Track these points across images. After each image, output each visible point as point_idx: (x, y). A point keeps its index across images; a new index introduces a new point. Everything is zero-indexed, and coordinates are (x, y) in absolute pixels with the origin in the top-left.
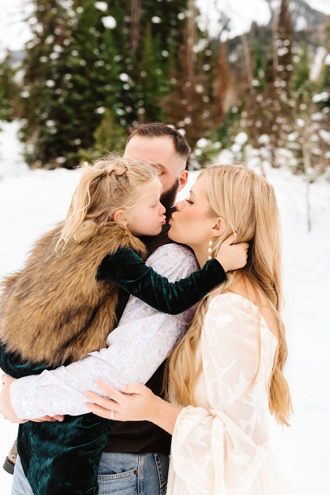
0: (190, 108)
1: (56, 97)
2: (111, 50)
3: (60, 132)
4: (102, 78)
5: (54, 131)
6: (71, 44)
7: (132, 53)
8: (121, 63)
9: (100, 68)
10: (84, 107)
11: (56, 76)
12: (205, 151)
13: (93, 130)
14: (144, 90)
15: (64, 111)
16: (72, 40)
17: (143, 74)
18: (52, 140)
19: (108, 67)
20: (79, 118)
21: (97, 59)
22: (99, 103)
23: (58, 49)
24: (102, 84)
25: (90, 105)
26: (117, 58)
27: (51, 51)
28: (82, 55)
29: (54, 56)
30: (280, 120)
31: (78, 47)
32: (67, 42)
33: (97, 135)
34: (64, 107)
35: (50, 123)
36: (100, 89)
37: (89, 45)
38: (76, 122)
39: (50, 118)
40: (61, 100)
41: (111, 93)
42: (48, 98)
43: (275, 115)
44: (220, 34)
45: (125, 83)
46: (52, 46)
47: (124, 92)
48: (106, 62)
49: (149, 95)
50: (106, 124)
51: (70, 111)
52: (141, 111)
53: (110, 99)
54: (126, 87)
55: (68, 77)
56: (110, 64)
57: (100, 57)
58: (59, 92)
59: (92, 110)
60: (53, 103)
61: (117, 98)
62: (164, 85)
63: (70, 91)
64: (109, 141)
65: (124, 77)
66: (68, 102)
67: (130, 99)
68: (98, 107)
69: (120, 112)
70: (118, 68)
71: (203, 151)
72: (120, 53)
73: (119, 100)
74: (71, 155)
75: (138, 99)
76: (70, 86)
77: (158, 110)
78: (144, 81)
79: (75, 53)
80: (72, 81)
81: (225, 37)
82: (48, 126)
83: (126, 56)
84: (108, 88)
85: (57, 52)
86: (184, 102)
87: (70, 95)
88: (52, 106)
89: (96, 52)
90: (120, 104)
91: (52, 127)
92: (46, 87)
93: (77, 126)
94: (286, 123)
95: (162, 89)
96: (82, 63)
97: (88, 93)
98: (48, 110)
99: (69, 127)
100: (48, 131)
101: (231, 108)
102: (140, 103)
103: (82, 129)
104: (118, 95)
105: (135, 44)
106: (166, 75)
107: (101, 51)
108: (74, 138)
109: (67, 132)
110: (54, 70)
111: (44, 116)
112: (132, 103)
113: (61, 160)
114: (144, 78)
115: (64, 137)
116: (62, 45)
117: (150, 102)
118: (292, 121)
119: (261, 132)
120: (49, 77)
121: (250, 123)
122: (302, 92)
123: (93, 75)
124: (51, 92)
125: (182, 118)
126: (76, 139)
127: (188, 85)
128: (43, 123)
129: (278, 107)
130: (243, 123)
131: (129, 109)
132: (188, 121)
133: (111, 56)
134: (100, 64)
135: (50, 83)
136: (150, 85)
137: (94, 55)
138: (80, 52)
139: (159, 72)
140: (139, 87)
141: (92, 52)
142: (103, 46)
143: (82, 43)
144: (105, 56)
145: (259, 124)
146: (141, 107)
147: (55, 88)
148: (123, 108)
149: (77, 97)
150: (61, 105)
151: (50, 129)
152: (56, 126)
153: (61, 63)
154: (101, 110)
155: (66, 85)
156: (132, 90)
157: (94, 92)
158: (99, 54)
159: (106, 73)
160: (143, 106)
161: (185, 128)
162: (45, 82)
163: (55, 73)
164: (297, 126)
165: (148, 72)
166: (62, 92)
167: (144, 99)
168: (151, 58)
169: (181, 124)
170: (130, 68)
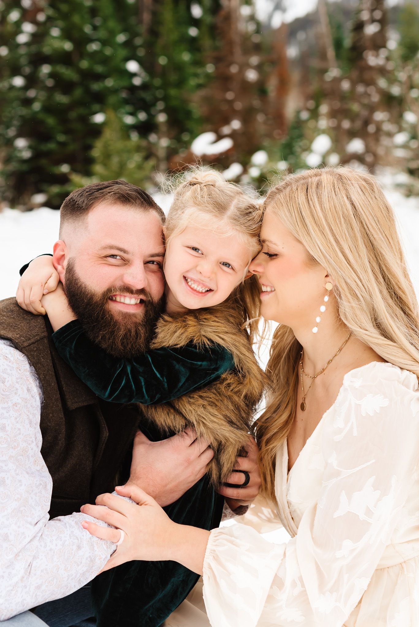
0: (239, 106)
1: (28, 102)
2: (112, 24)
3: (37, 155)
4: (99, 69)
5: (27, 154)
6: (49, 19)
7: (143, 29)
8: (127, 44)
9: (95, 53)
10: (73, 115)
11: (27, 70)
12: (265, 170)
13: (89, 147)
14: (165, 85)
15: (42, 122)
16: (50, 12)
17: (162, 61)
18: (25, 167)
19: (108, 51)
20: (66, 132)
21: (91, 40)
22: (96, 107)
23: (28, 28)
24: (100, 77)
25: (82, 111)
26: (121, 38)
27: (18, 30)
28: (67, 35)
29: (22, 39)
30: (380, 116)
31: (60, 23)
32: (41, 17)
33: (96, 153)
34: (41, 116)
35: (21, 143)
36: (96, 86)
37: (76, 19)
38: (61, 138)
39: (20, 135)
40: (37, 106)
41: (114, 91)
42: (16, 104)
43: (372, 109)
44: (270, 17)
45: (134, 75)
46: (18, 24)
47: (133, 89)
48: (105, 43)
49: (173, 92)
50: (108, 134)
51: (51, 121)
52: (162, 118)
53: (112, 99)
54: (137, 81)
55: (46, 69)
56: (111, 46)
57: (95, 37)
58: (32, 93)
59: (85, 119)
60: (24, 111)
61: (124, 98)
62: (196, 75)
63: (50, 90)
64: (115, 161)
65: (133, 66)
66: (48, 109)
67: (143, 100)
68: (95, 113)
69: (129, 120)
70: (122, 53)
71: (261, 170)
72: (125, 30)
73: (126, 102)
74: (55, 189)
75: (157, 100)
76: (50, 83)
77: (188, 114)
78: (164, 72)
79: (55, 32)
80: (52, 75)
81: (277, 21)
82: (18, 148)
83: (133, 34)
84: (110, 83)
85: (27, 33)
86: (230, 96)
87: (50, 97)
88: (21, 117)
89: (88, 29)
90: (129, 108)
91: (24, 148)
92: (12, 88)
93: (62, 145)
94: (389, 121)
95: (193, 82)
96: (68, 46)
97: (78, 92)
98: (16, 123)
99: (52, 146)
100: (19, 155)
101: (298, 112)
102: (160, 105)
103: (72, 147)
104: (124, 95)
105: (146, 17)
106: (198, 63)
107: (95, 28)
108: (60, 162)
109: (47, 154)
110: (23, 61)
111: (11, 132)
112: (146, 106)
113: (40, 198)
114: (164, 67)
115: (44, 162)
116: (34, 22)
117: (174, 103)
118: (398, 119)
119: (352, 134)
120: (16, 71)
121: (333, 123)
122: (411, 73)
123: (84, 64)
124: (21, 94)
125: (227, 121)
126: (62, 165)
127: (234, 69)
128: (9, 143)
129: (376, 98)
130: (323, 123)
131: (142, 116)
132: (236, 124)
133: (112, 34)
134: (94, 47)
135: (18, 81)
136: (173, 77)
137: (86, 34)
138: (63, 30)
139: (186, 57)
140: (157, 82)
141: (81, 30)
142: (98, 21)
143: (65, 17)
144: (102, 34)
145: (346, 124)
146: (161, 111)
147: (26, 88)
148: (133, 114)
149: (61, 99)
150: (36, 113)
151: (20, 151)
152: (30, 147)
153: (34, 49)
154: (99, 118)
155: (43, 82)
156: (145, 87)
157: (87, 91)
158: (92, 32)
159: (105, 60)
160: (165, 111)
161: (233, 135)
162: (10, 80)
163: (25, 65)
164: (407, 123)
165: (170, 58)
166: (37, 93)
167: (166, 99)
168: (174, 36)
169: (226, 130)
170: (141, 53)
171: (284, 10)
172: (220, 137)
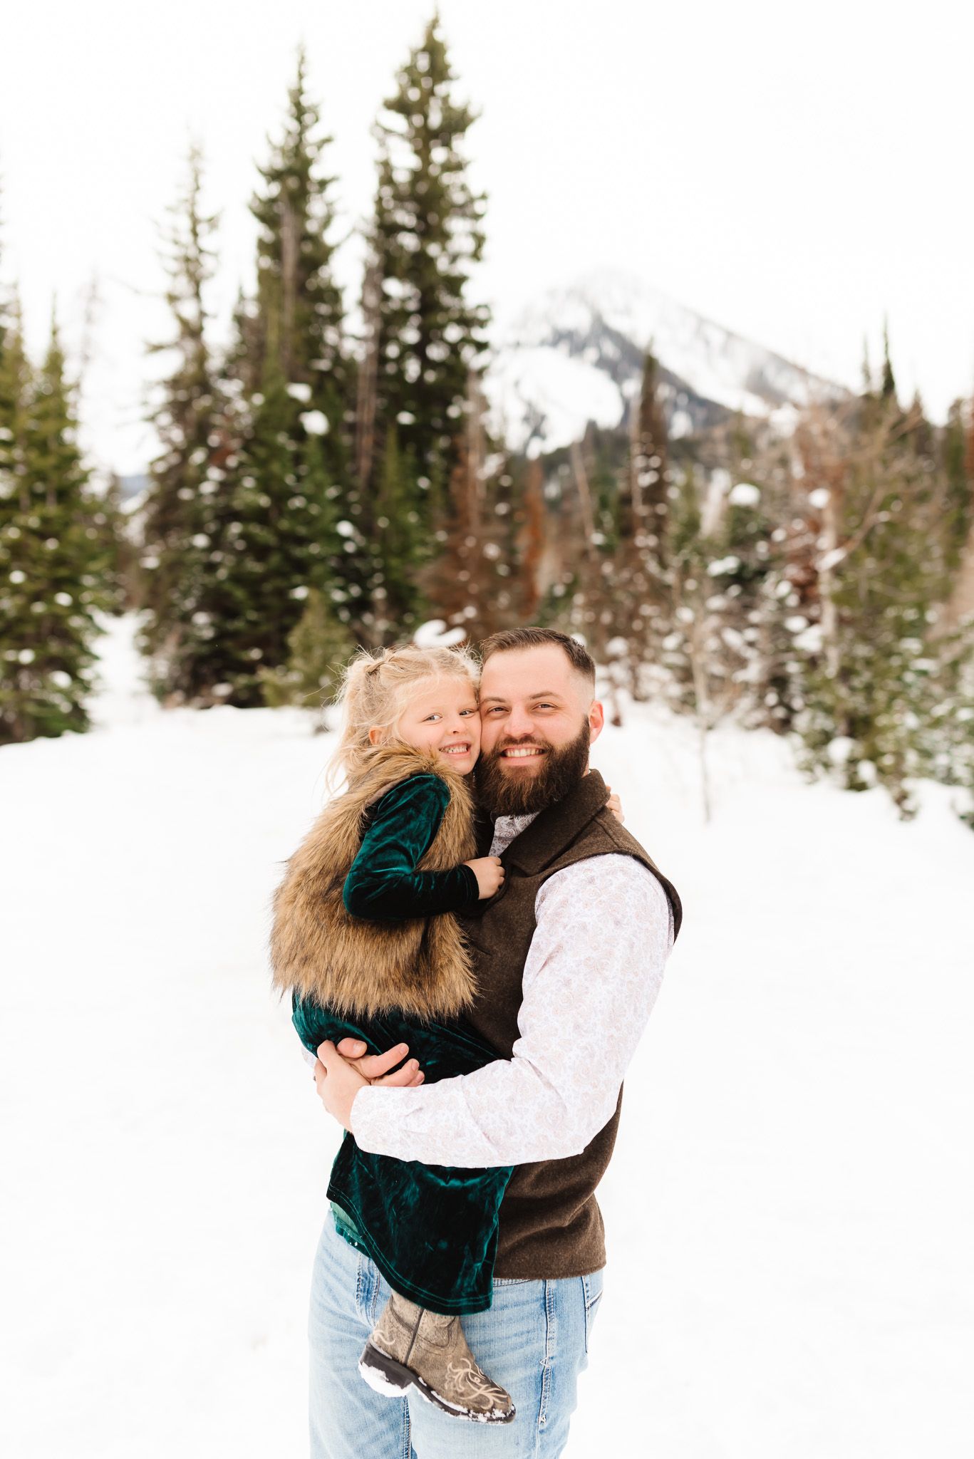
0: (474, 588)
1: (211, 568)
2: (320, 476)
3: (222, 635)
4: (302, 530)
5: (208, 634)
6: (241, 465)
7: (360, 481)
8: (339, 500)
9: (299, 511)
10: (268, 587)
11: (212, 527)
13: (286, 630)
14: (384, 554)
15: (228, 595)
16: (243, 457)
17: (383, 523)
18: (204, 650)
19: (314, 510)
20: (259, 608)
21: (293, 495)
22: (297, 578)
23: (215, 474)
24: (302, 541)
25: (279, 583)
26: (332, 492)
27: (202, 478)
28: (264, 486)
29: (207, 488)
30: (647, 609)
31: (255, 471)
32: (232, 462)
33: (294, 639)
34: (228, 587)
35: (201, 619)
36: (298, 552)
37: (275, 467)
38: (252, 615)
39: (199, 608)
40: (222, 574)
41: (321, 560)
42: (197, 569)
43: (638, 599)
44: (526, 445)
45: (347, 539)
46: (203, 468)
47: (344, 557)
48: (310, 499)
49: (394, 562)
50: (311, 620)
51: (239, 594)
52: (379, 594)
53: (317, 570)
54: (350, 548)
55: (235, 528)
56: (318, 503)
57: (298, 491)
58: (217, 557)
59: (282, 593)
60: (208, 579)
61: (332, 567)
62: (424, 543)
63: (240, 555)
64: (318, 653)
65: (345, 528)
66: (237, 578)
67: (357, 571)
68: (296, 586)
69: (338, 596)
70: (334, 511)
72: (336, 483)
73: (336, 573)
74: (243, 680)
75: (374, 571)
76: (240, 545)
77: (413, 590)
78: (383, 536)
79: (249, 483)
80: (243, 536)
81: (535, 450)
82: (197, 624)
83: (348, 488)
84: (314, 549)
85: (214, 481)
86: (463, 576)
87: (239, 563)
88: (203, 585)
89: (290, 480)
90: (339, 581)
91: (205, 625)
92: (192, 548)
93: (254, 624)
94: (659, 616)
95: (419, 551)
96: (264, 501)
97: (275, 559)
98: (196, 592)
99: (238, 625)
100: (197, 633)
101: (552, 587)
102: (378, 578)
103: (264, 628)
104: (333, 563)
105: (365, 464)
106: (428, 525)
107: (299, 479)
108: (248, 646)
109: (234, 635)
110: (207, 515)
111: (189, 604)
112: (361, 579)
113: (223, 690)
114: (384, 530)
115: (229, 644)
116: (223, 467)
117: (395, 576)
118: (669, 612)
119: (613, 632)
120: (198, 528)
121: (589, 616)
122: (688, 557)
123: (284, 524)
124: (203, 558)
125: (459, 607)
126: (252, 650)
127: (470, 542)
128: (186, 618)
129: (642, 586)
130: (578, 616)
131: (355, 591)
132: (470, 612)
133: (320, 487)
134: (297, 503)
135: (201, 541)
136: (395, 543)
137: (287, 486)
138: (258, 479)
139: (412, 518)
140: (375, 548)
141: (282, 481)
142: (303, 469)
143: (262, 463)
144: (308, 487)
145: (606, 618)
146: (380, 585)
147: (209, 550)
148: (344, 589)
149: (254, 566)
150: (222, 582)
151: (200, 629)
152: (213, 625)
153: (222, 501)
154: (300, 593)
155: (231, 544)
156: (360, 553)
157: (288, 558)
158: (296, 484)
159: (310, 521)
160: (383, 585)
161: (466, 625)
162: (190, 538)
163: (209, 521)
164: (680, 620)
165: (392, 519)
166: (224, 558)
167: (385, 570)
168: (398, 492)
169: (458, 618)
170: (356, 510)
171: (543, 437)
172: (450, 627)
